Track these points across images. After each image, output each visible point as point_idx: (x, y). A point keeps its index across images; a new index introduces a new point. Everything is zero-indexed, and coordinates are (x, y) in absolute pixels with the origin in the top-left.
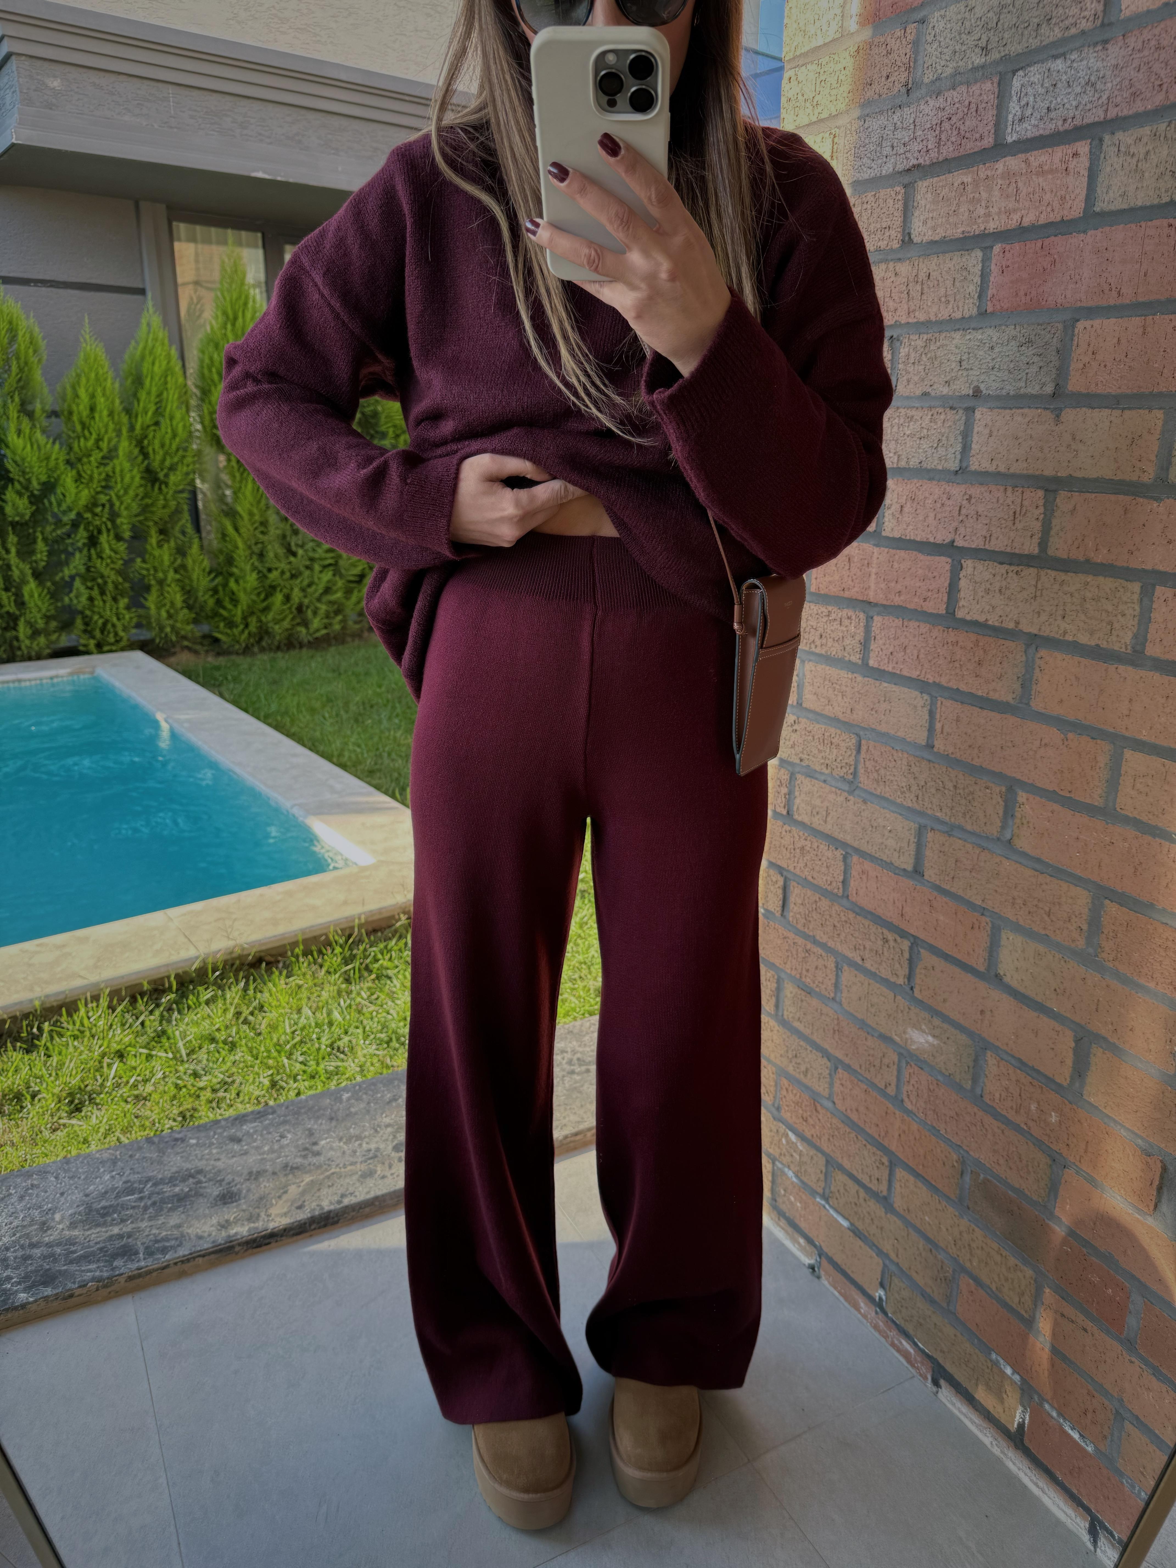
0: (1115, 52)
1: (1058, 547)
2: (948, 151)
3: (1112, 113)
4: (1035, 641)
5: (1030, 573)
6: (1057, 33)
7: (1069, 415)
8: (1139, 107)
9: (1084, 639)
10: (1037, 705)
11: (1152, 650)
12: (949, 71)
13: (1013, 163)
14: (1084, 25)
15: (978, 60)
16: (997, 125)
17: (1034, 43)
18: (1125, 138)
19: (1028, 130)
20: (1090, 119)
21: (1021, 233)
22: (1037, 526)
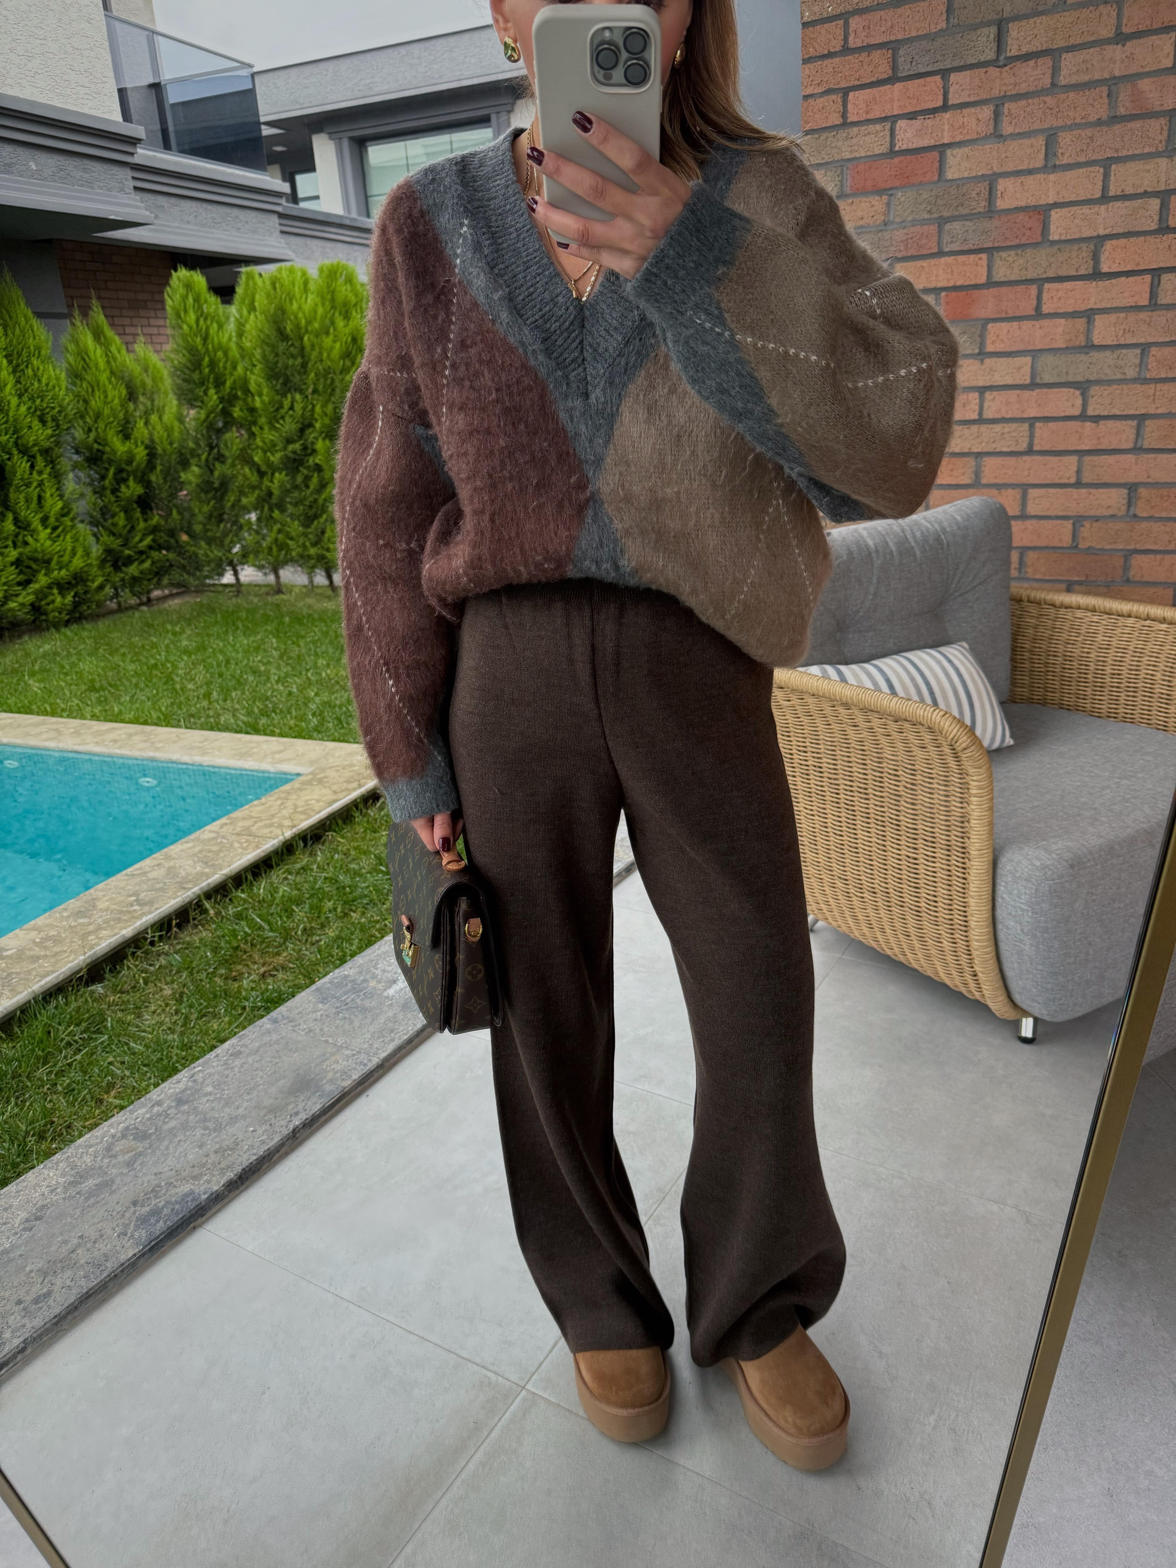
0: (996, 222)
1: (988, 414)
2: (911, 252)
3: (996, 245)
4: (979, 455)
5: (975, 428)
6: (966, 211)
7: (988, 361)
8: (1008, 243)
9: (1005, 449)
10: (984, 481)
11: (1036, 448)
12: (910, 218)
13: (950, 259)
14: (980, 210)
15: (926, 216)
16: (939, 243)
17: (956, 213)
18: (1004, 254)
19: (955, 247)
20: (986, 246)
21: (955, 288)
22: (977, 407)
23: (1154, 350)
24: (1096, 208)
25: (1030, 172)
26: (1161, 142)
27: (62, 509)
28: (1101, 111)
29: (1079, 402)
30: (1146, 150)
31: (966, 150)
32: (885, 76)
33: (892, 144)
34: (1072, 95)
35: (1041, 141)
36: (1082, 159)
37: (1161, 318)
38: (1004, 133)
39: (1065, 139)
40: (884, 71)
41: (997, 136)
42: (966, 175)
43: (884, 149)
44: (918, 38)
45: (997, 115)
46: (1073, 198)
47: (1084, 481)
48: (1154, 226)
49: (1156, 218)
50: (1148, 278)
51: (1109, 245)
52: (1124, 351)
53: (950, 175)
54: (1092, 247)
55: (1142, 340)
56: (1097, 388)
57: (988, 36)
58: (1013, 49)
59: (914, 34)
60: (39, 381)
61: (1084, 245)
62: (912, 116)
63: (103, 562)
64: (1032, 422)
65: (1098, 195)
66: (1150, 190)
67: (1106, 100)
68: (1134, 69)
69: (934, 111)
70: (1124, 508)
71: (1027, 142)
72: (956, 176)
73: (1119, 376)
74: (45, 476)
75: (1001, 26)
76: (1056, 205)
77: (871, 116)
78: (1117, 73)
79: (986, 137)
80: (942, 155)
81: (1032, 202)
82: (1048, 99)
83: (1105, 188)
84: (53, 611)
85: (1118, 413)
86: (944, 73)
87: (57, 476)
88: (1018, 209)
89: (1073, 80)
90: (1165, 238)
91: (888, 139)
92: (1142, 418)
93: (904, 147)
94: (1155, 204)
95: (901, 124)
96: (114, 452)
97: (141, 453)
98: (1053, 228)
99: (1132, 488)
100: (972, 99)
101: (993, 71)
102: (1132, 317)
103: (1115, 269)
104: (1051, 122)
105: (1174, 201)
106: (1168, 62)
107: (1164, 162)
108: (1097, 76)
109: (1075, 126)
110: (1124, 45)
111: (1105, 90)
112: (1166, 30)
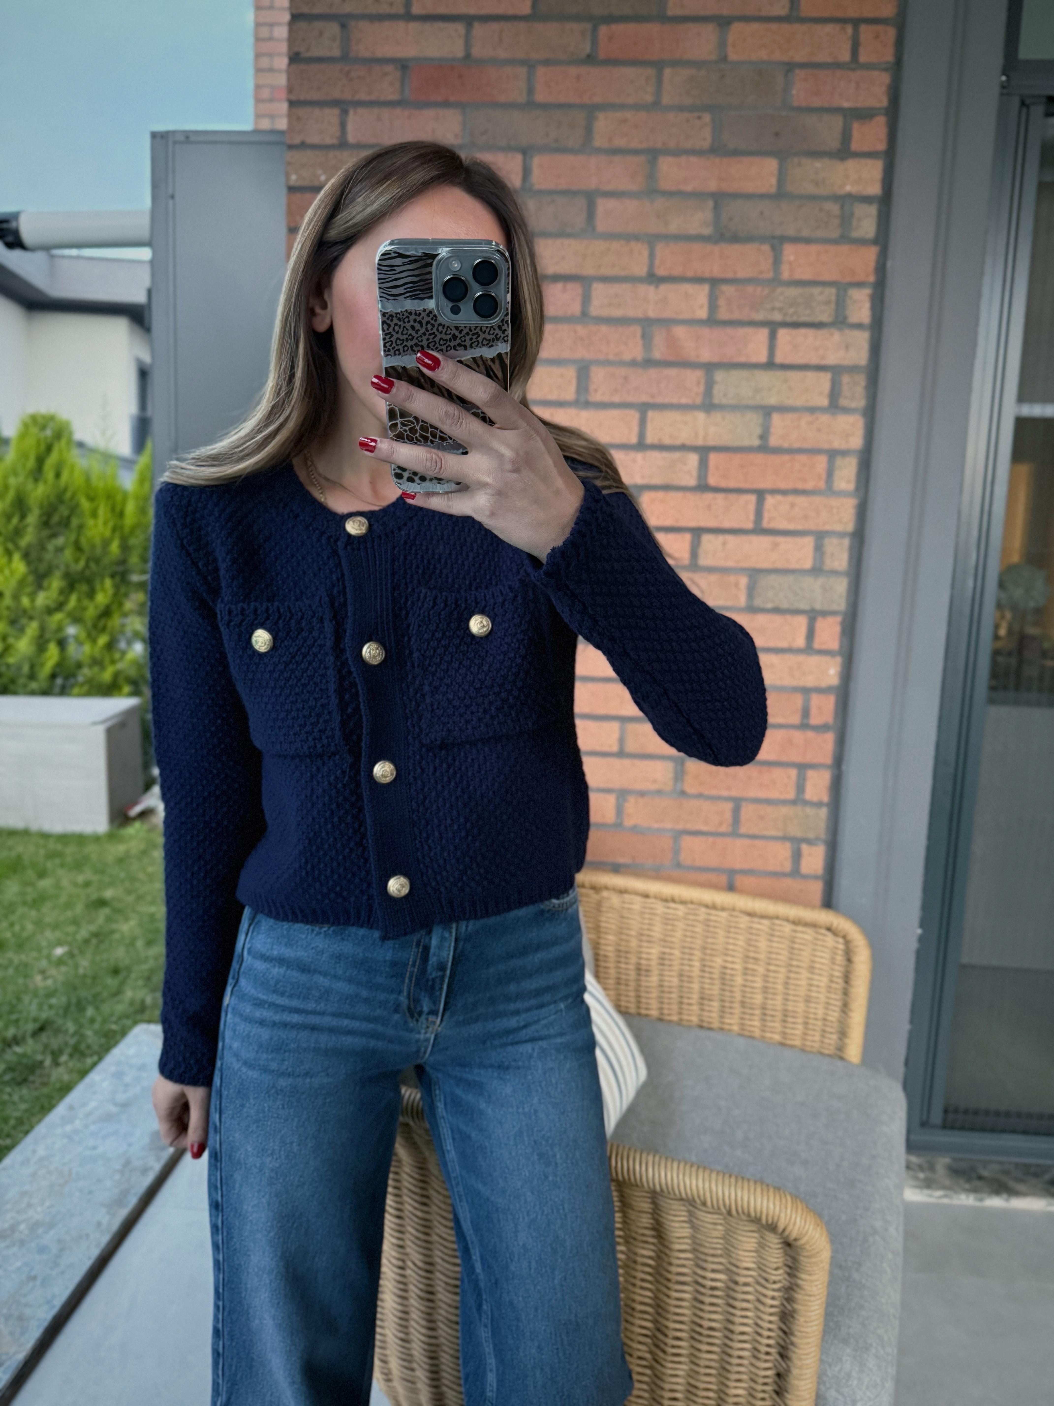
24: (632, 455)
25: (560, 404)
26: (698, 394)
28: (635, 350)
30: (684, 401)
34: (604, 329)
35: (573, 372)
36: (616, 399)
37: (702, 580)
39: (598, 374)
48: (693, 482)
49: (695, 474)
50: (688, 536)
51: (646, 496)
65: (634, 440)
66: (688, 443)
67: (639, 341)
68: (667, 314)
70: (671, 783)
78: (651, 315)
82: (579, 328)
83: (642, 435)
89: (605, 312)
90: (705, 496)
94: (693, 459)
104: (581, 353)
105: (713, 458)
106: (703, 313)
107: (701, 416)
108: (631, 313)
109: (607, 363)
110: (657, 287)
111: (638, 330)
112: (698, 280)
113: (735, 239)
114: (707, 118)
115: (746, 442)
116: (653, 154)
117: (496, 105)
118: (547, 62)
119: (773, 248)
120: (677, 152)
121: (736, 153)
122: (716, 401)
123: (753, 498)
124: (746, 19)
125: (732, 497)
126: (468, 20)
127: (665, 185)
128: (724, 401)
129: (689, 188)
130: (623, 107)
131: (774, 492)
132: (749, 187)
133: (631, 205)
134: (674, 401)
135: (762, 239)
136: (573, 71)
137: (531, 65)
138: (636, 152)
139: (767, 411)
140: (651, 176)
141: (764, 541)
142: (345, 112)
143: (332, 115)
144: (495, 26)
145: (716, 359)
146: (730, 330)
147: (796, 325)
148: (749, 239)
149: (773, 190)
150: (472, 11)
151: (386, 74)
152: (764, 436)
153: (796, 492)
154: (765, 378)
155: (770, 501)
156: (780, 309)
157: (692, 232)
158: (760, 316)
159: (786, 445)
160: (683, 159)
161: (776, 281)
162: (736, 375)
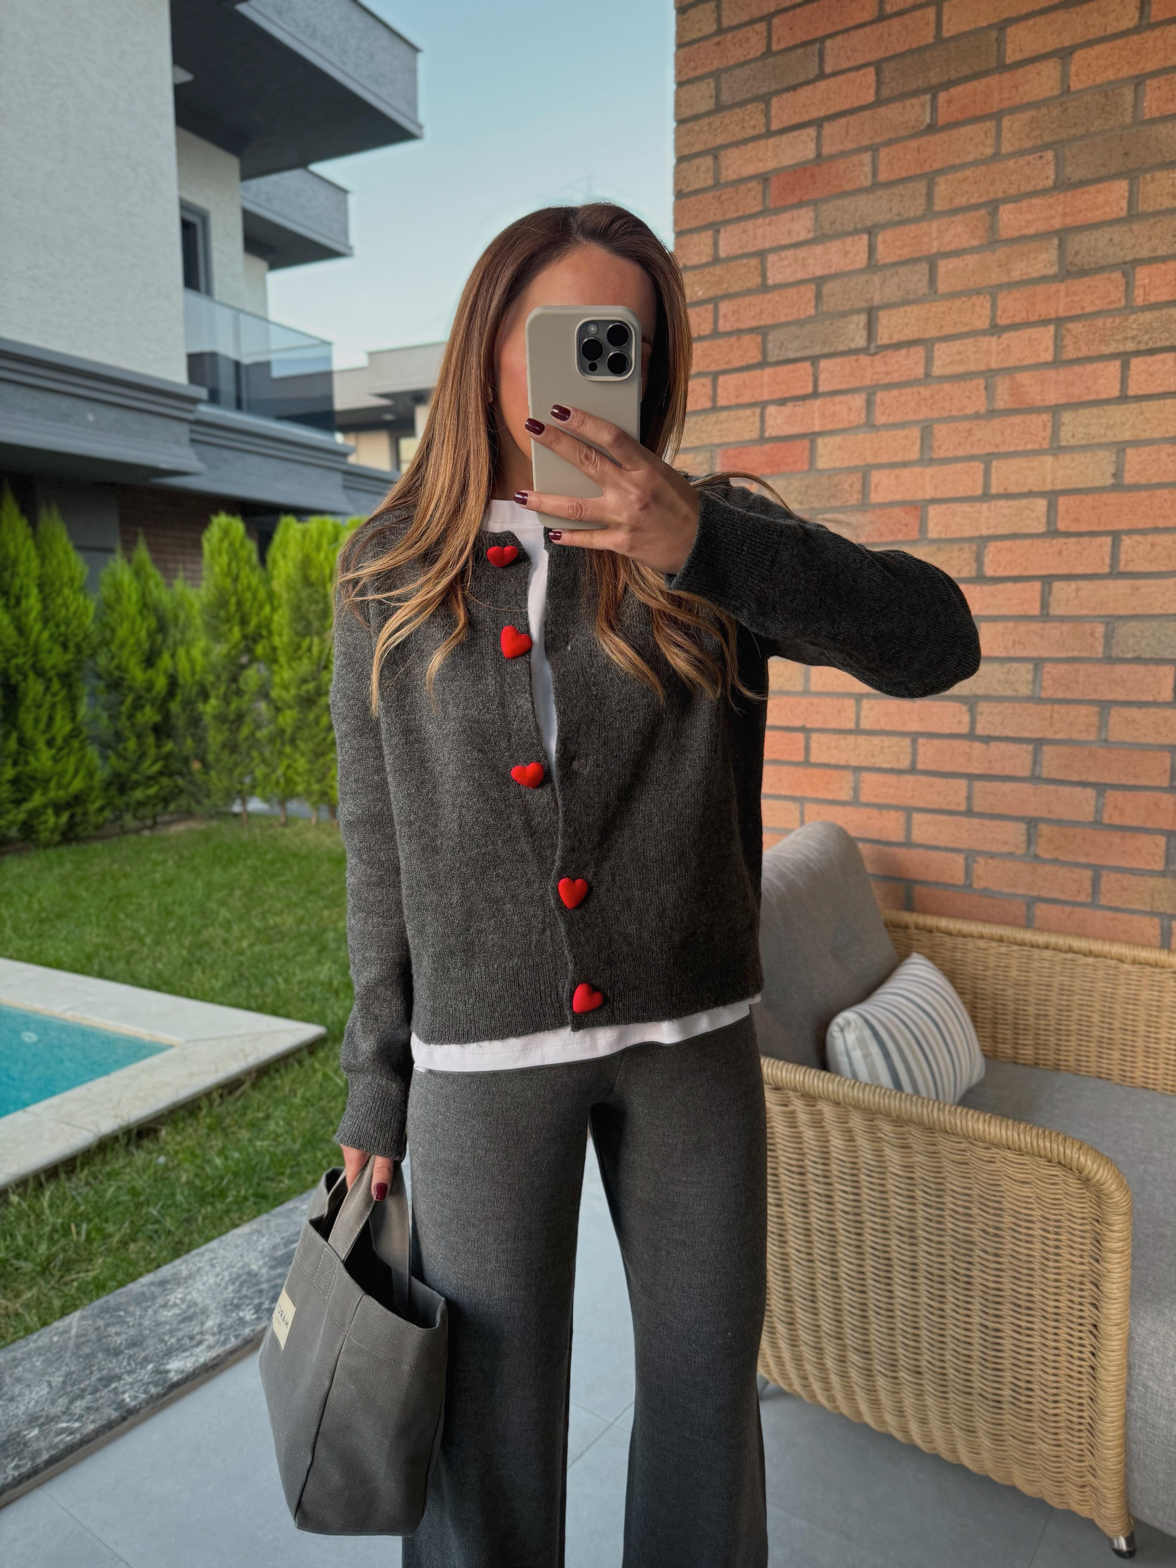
0: (870, 516)
1: (866, 725)
3: (871, 540)
4: (857, 769)
5: (851, 738)
6: (839, 503)
8: (884, 539)
9: (885, 765)
10: (864, 799)
11: (920, 767)
14: (853, 502)
17: (828, 505)
23: (1048, 667)
24: (977, 506)
25: (905, 464)
26: (1044, 439)
27: (72, 730)
28: (978, 403)
29: (966, 719)
30: (1029, 447)
31: (838, 439)
32: (754, 361)
33: (762, 430)
34: (947, 387)
35: (915, 433)
36: (960, 453)
37: (1054, 631)
38: (877, 423)
39: (941, 431)
40: (754, 356)
41: (870, 425)
42: (838, 465)
43: (755, 435)
44: (788, 324)
45: (869, 404)
46: (952, 494)
47: (976, 809)
48: (1042, 529)
49: (1044, 520)
50: (1038, 585)
51: (992, 547)
52: (1015, 665)
53: (821, 464)
54: (974, 547)
55: (1034, 654)
56: (985, 704)
57: (858, 324)
58: (883, 337)
59: (783, 319)
60: (67, 609)
61: (966, 546)
62: (782, 402)
63: (108, 785)
64: (915, 736)
65: (979, 492)
66: (1035, 489)
67: (983, 393)
68: (1011, 362)
69: (803, 398)
70: (1023, 846)
71: (900, 433)
72: (827, 466)
73: (1009, 693)
74: (58, 698)
75: (871, 314)
76: (934, 501)
77: (741, 401)
78: (994, 366)
79: (858, 427)
80: (813, 443)
81: (909, 497)
82: (922, 390)
83: (986, 485)
84: (45, 830)
85: (1011, 734)
86: (814, 360)
87: (73, 701)
88: (892, 504)
89: (948, 371)
90: (1054, 542)
91: (758, 424)
92: (1039, 743)
93: (774, 434)
94: (1041, 504)
95: (771, 410)
96: (134, 679)
97: (161, 683)
98: (931, 525)
99: (1032, 823)
100: (843, 387)
101: (864, 359)
102: (1022, 627)
103: (1001, 573)
104: (924, 413)
105: (1063, 502)
106: (1049, 356)
107: (1049, 460)
108: (973, 367)
109: (951, 419)
110: (999, 337)
111: (981, 382)
112: (1044, 322)
113: (1083, 273)
114: (1049, 155)
115: (1099, 482)
116: (993, 206)
117: (843, 194)
118: (889, 143)
119: (1125, 274)
120: (1017, 198)
121: (1082, 183)
122: (1063, 443)
123: (1108, 540)
124: (1090, 43)
125: (1085, 540)
126: (818, 123)
127: (1005, 234)
128: (1073, 442)
129: (1031, 231)
130: (964, 166)
131: (1130, 532)
132: (1097, 216)
133: (972, 260)
134: (1020, 448)
135: (1113, 267)
136: (913, 144)
137: (874, 149)
138: (976, 207)
139: (1121, 448)
140: (993, 227)
141: (1121, 586)
142: (717, 232)
143: (706, 237)
144: (843, 121)
145: (1063, 401)
146: (1077, 369)
147: (1151, 352)
148: (1100, 269)
149: (1124, 213)
150: (822, 113)
151: (750, 190)
152: (1117, 475)
153: (1156, 530)
154: (1116, 413)
155: (1127, 542)
156: (1133, 338)
157: (1035, 275)
158: (1112, 348)
159: (1143, 481)
160: (1025, 203)
161: (1130, 308)
162: (1085, 414)
